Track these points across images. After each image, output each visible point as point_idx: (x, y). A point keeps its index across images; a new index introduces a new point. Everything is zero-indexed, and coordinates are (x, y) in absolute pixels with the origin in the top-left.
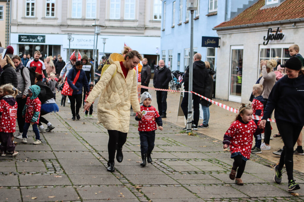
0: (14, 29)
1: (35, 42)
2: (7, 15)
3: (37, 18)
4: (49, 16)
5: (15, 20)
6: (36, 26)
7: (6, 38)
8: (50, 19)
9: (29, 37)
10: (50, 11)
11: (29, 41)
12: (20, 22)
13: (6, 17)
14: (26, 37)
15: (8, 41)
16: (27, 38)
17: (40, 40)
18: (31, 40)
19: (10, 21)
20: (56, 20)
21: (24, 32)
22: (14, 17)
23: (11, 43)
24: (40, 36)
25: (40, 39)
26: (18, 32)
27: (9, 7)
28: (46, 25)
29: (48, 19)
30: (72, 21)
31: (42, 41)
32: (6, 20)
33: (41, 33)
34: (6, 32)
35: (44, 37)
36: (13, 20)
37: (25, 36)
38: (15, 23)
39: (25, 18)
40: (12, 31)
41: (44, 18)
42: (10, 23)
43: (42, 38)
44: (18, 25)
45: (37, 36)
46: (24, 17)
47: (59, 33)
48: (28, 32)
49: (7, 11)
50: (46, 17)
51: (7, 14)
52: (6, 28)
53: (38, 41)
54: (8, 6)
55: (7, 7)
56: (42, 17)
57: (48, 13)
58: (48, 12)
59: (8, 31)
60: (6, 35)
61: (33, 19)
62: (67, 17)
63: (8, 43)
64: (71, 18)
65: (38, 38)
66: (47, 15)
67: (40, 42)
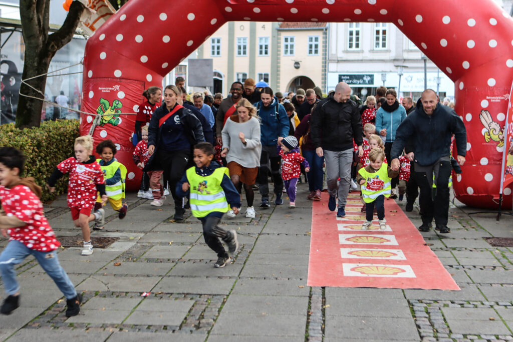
0: (332, 67)
1: (360, 84)
2: (324, 49)
3: (362, 51)
4: (379, 47)
5: (335, 55)
6: (362, 62)
7: (322, 79)
8: (381, 51)
9: (352, 77)
10: (381, 41)
11: (352, 83)
12: (340, 58)
13: (323, 50)
14: (348, 78)
15: (325, 83)
16: (350, 79)
17: (367, 81)
18: (355, 81)
19: (327, 56)
20: (388, 54)
21: (346, 71)
22: (333, 50)
23: (329, 86)
24: (367, 75)
25: (367, 79)
26: (338, 71)
27: (326, 37)
28: (375, 60)
29: (377, 52)
30: (410, 53)
31: (370, 82)
32: (323, 55)
33: (369, 72)
34: (323, 71)
35: (371, 76)
36: (332, 54)
37: (347, 75)
38: (333, 59)
39: (347, 52)
40: (330, 70)
41: (372, 51)
42: (327, 59)
43: (369, 78)
44: (338, 61)
45: (363, 76)
46: (346, 50)
47: (392, 71)
48: (351, 71)
49: (323, 42)
50: (376, 49)
51: (323, 47)
52: (323, 67)
53: (364, 83)
54: (324, 36)
55: (323, 38)
56: (369, 49)
57: (377, 44)
58: (377, 42)
59: (325, 70)
60: (323, 75)
61: (358, 52)
62: (403, 48)
63: (325, 86)
64: (409, 50)
65: (365, 78)
66: (376, 47)
67: (367, 84)
